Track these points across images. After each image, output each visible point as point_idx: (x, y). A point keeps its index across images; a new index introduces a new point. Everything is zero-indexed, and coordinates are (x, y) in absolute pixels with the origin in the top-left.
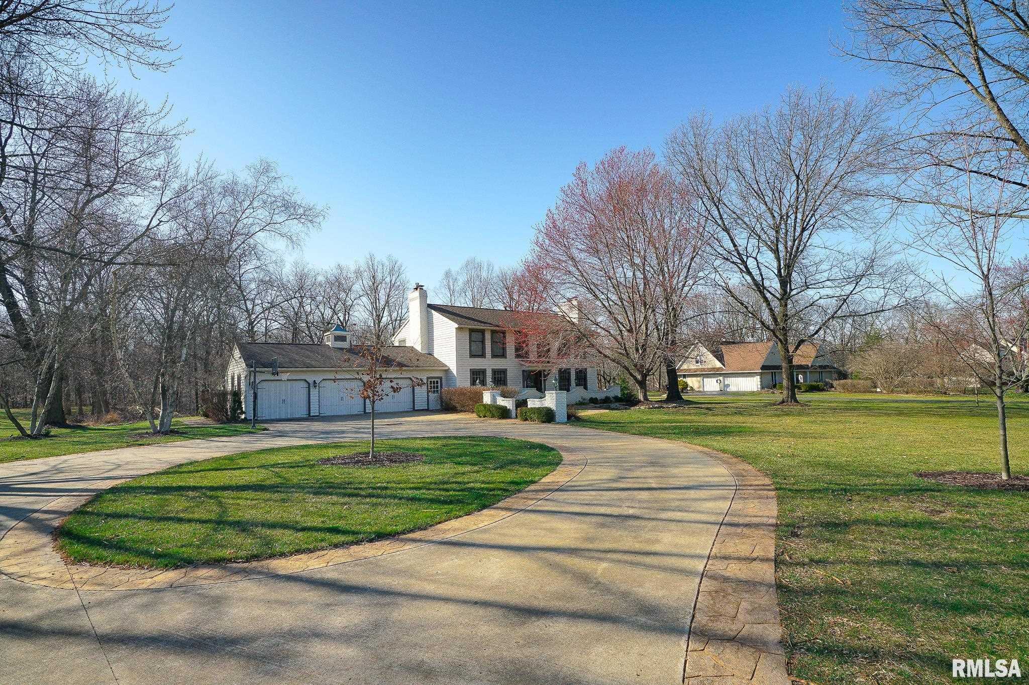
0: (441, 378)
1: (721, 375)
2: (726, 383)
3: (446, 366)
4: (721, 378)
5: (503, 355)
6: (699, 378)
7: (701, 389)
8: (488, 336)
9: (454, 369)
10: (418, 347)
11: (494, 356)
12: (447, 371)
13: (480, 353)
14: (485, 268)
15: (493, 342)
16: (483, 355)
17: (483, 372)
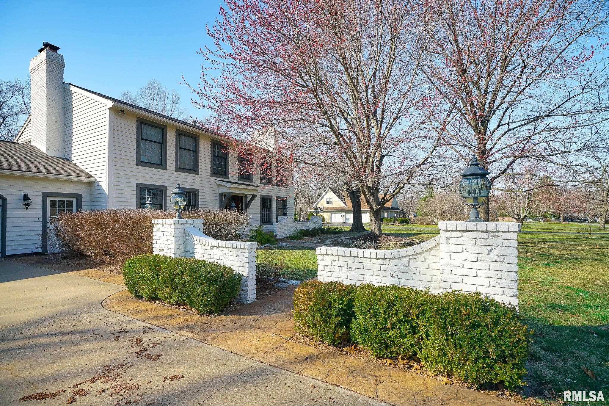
0: (78, 197)
1: (343, 211)
2: (347, 217)
3: (91, 176)
4: (344, 214)
5: (194, 170)
6: (329, 214)
7: (330, 221)
8: (171, 138)
9: (103, 181)
10: (42, 147)
11: (180, 168)
12: (92, 185)
13: (157, 161)
14: (170, 96)
15: (179, 148)
16: (162, 164)
17: (162, 191)
